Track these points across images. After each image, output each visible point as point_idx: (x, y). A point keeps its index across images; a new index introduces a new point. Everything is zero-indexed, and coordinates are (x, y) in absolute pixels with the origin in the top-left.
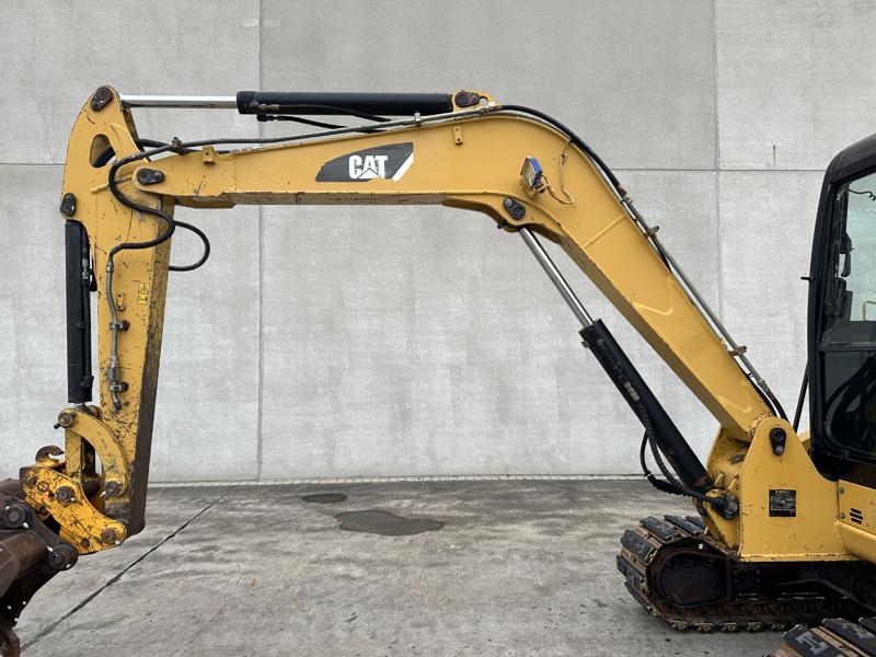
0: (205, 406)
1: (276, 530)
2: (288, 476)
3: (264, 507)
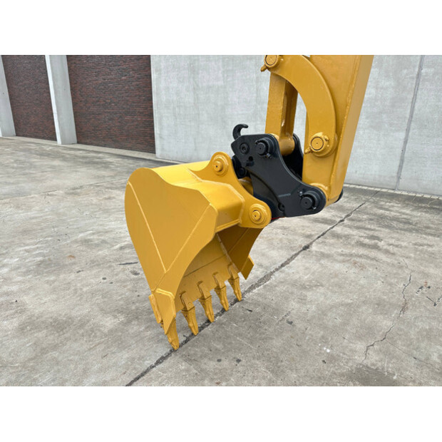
0: (364, 133)
1: (426, 234)
2: (420, 190)
3: (408, 212)
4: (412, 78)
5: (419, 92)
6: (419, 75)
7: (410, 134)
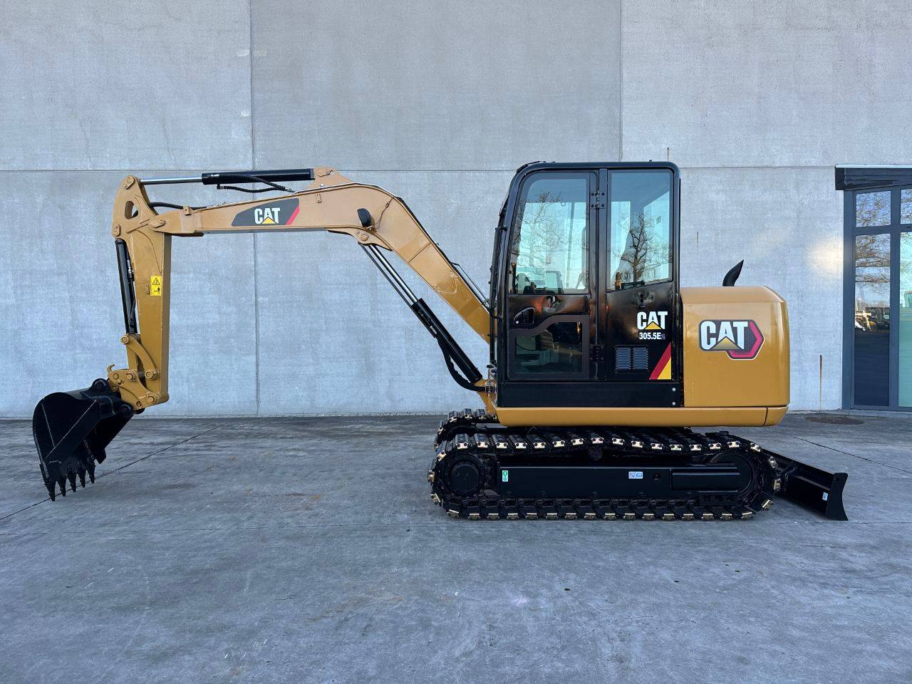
0: (215, 358)
1: (259, 438)
4: (251, 305)
5: (260, 318)
6: (256, 302)
7: (260, 356)
